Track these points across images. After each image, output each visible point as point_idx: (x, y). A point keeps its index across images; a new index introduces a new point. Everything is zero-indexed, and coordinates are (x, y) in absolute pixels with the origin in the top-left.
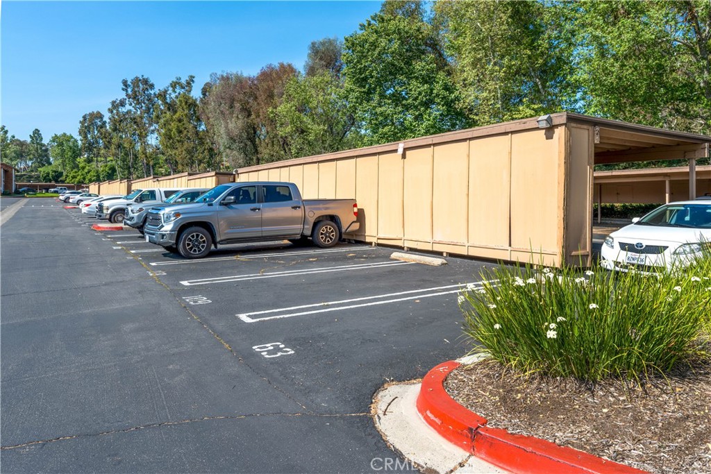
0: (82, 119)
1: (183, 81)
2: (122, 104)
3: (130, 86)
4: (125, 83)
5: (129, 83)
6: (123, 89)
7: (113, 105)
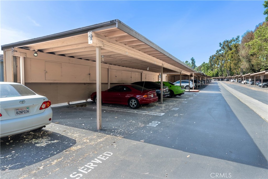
0: (210, 58)
1: (235, 39)
2: (220, 51)
3: (222, 44)
4: (220, 44)
5: (222, 43)
6: (220, 46)
7: (217, 52)
